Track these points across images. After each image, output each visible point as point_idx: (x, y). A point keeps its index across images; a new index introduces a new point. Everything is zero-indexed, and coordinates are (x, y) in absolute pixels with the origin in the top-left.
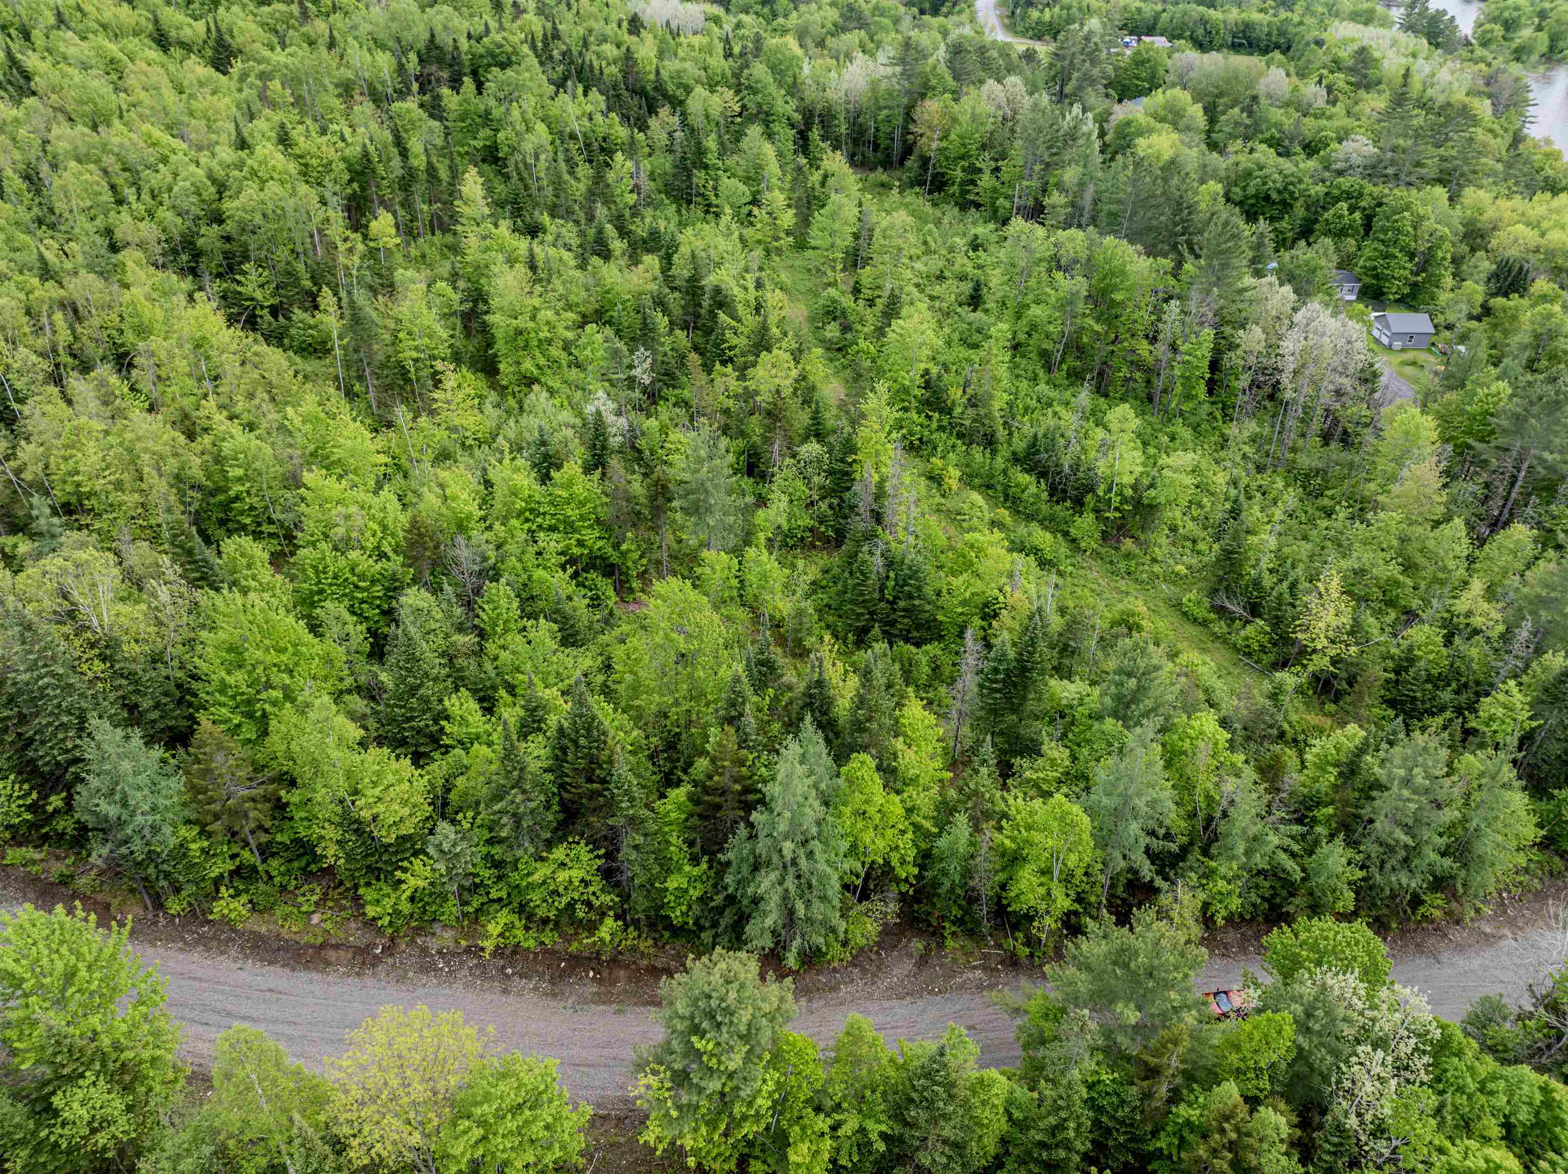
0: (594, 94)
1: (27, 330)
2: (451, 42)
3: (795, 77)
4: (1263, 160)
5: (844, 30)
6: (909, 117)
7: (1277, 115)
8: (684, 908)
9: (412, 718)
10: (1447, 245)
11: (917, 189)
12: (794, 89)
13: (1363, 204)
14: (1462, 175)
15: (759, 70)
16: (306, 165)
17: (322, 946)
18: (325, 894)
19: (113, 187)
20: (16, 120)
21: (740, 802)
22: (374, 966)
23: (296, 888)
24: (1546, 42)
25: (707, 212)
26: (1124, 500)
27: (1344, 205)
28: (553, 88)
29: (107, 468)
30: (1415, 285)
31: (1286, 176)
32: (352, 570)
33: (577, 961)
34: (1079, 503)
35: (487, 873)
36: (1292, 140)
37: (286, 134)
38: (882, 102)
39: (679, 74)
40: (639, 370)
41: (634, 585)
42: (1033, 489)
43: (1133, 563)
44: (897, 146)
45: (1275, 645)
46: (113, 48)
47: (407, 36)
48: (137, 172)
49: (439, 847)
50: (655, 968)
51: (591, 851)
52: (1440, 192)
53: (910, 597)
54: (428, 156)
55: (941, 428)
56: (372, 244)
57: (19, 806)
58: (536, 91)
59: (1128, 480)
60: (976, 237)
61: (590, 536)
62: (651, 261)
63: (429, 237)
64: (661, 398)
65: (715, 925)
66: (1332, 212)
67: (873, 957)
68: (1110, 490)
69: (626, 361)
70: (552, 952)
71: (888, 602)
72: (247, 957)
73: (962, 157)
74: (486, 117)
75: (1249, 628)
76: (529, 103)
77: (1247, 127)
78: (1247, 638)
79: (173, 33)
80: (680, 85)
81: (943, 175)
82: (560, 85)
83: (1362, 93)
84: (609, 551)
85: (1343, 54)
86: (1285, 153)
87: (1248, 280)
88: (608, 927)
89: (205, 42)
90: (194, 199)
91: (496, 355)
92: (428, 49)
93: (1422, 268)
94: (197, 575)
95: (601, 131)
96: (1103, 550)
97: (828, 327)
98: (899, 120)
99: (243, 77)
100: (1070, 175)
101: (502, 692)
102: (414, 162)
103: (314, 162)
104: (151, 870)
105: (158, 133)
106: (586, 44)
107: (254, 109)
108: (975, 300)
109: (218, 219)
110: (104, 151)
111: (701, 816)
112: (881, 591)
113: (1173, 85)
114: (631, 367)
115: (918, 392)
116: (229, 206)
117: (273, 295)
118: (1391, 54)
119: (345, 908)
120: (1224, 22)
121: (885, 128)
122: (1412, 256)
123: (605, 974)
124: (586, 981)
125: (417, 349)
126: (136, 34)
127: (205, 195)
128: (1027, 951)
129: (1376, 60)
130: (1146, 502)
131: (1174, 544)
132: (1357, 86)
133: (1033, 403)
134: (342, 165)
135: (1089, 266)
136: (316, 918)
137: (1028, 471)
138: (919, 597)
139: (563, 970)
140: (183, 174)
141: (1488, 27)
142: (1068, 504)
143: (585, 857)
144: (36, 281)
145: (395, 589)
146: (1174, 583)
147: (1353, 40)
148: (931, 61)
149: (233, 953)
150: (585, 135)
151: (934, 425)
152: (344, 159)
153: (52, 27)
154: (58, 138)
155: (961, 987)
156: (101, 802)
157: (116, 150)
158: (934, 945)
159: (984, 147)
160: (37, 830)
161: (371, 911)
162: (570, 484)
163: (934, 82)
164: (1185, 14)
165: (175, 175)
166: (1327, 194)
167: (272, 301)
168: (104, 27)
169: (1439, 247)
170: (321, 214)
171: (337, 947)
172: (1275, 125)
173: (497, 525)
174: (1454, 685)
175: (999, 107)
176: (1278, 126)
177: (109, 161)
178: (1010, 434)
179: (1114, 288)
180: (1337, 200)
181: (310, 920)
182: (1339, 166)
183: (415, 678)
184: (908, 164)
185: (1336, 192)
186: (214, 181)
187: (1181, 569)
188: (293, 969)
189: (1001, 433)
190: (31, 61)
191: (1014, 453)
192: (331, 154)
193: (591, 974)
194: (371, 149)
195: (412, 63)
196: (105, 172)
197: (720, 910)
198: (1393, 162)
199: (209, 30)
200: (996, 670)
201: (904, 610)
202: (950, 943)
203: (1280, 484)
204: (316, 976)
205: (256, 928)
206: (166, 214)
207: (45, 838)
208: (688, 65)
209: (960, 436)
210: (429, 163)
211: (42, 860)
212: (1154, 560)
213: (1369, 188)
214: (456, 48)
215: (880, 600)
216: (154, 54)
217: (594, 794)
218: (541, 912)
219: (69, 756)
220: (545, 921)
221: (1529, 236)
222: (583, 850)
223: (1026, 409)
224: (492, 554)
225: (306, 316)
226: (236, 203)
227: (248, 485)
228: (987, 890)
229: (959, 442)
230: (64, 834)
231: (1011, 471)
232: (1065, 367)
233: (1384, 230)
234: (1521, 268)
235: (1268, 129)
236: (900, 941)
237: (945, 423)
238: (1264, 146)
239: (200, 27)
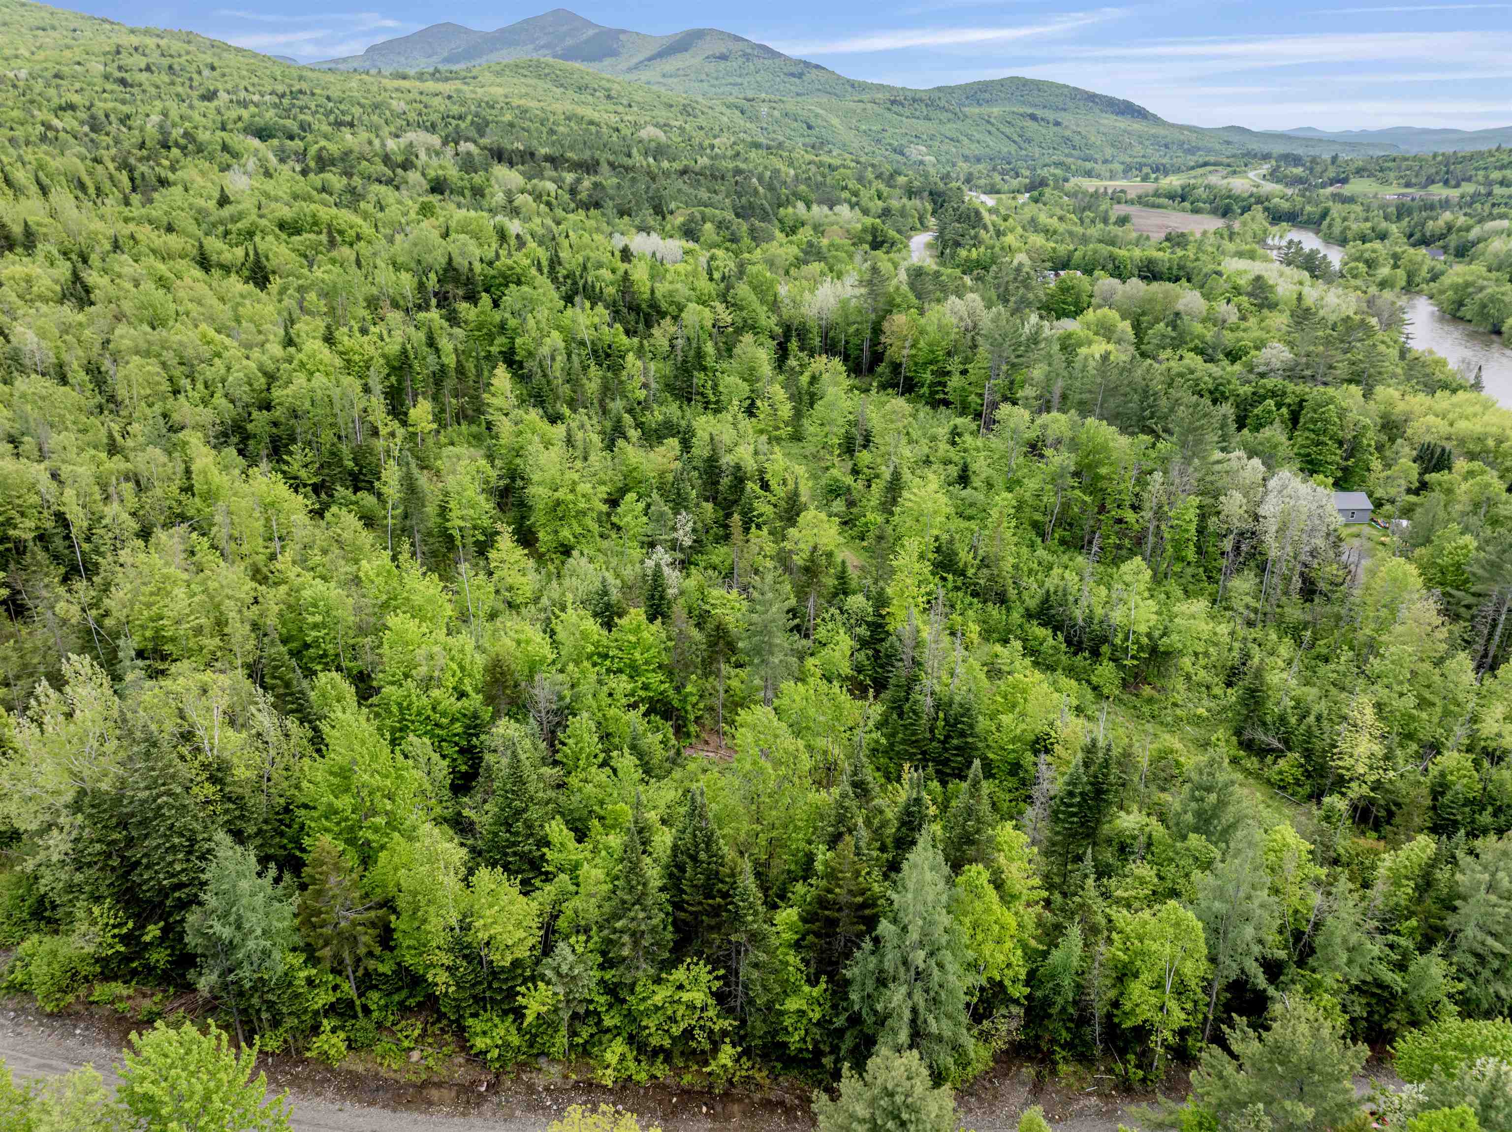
0: (600, 308)
1: (98, 497)
2: (466, 264)
3: (775, 295)
4: (1192, 366)
5: (806, 263)
6: (877, 330)
7: (1198, 328)
8: (803, 1032)
9: (515, 844)
10: (1370, 434)
11: (890, 391)
12: (774, 306)
13: (1288, 401)
14: (1370, 376)
15: (743, 290)
16: (348, 361)
17: (425, 1084)
18: (424, 1030)
19: (171, 380)
20: (80, 324)
21: (859, 917)
22: (478, 1105)
23: (393, 1024)
24: (1405, 278)
25: (706, 408)
26: (1141, 649)
27: (1270, 403)
28: (562, 303)
29: (192, 612)
30: (1345, 470)
31: (1215, 379)
32: (434, 709)
33: (688, 1095)
34: (1096, 653)
35: (602, 999)
36: (1214, 349)
37: (331, 333)
38: (852, 318)
39: (671, 293)
40: (681, 532)
41: (692, 729)
42: (1050, 641)
43: (1156, 707)
44: (866, 355)
45: (1308, 777)
46: (162, 268)
47: (429, 259)
48: (192, 366)
49: (557, 970)
50: (769, 1101)
51: (710, 973)
52: (1356, 390)
53: (963, 734)
54: (457, 356)
55: (957, 589)
56: (411, 429)
57: (114, 936)
58: (549, 305)
59: (1143, 628)
60: (956, 427)
61: (655, 679)
62: (673, 443)
63: (456, 427)
64: (691, 563)
65: (835, 1050)
66: (1260, 408)
67: (988, 1085)
68: (1126, 639)
69: (671, 523)
70: (664, 1087)
71: (939, 741)
72: (344, 1098)
73: (931, 363)
74: (502, 327)
75: (1282, 762)
76: (543, 313)
77: (1173, 338)
78: (1280, 773)
79: (214, 258)
80: (672, 303)
81: (912, 379)
82: (569, 299)
83: (1265, 311)
84: (671, 692)
85: (1242, 282)
86: (1210, 360)
87: (1218, 455)
88: (727, 1054)
89: (243, 264)
90: (246, 388)
91: (534, 524)
92: (446, 270)
93: (1350, 454)
94: (294, 706)
95: (607, 339)
96: (1125, 697)
97: (835, 503)
98: (868, 334)
99: (283, 291)
100: (1038, 372)
101: (596, 822)
102: (445, 360)
103: (357, 358)
104: (255, 1001)
105: (212, 333)
106: (585, 268)
107: (294, 316)
108: (964, 479)
109: (267, 406)
110: (163, 347)
111: (817, 935)
112: (932, 731)
113: (1100, 306)
114: (674, 529)
115: (931, 556)
116: (277, 393)
117: (316, 474)
118: (1280, 281)
119: (447, 1044)
120: (1131, 258)
121: (855, 341)
122: (1341, 443)
123: (719, 1108)
124: (700, 1117)
125: (462, 518)
126: (181, 257)
127: (256, 386)
128: (1141, 1073)
129: (1271, 287)
130: (1162, 649)
131: (1189, 689)
132: (1261, 307)
133: (1035, 566)
134: (382, 361)
135: (1074, 445)
136: (415, 1056)
137: (1044, 625)
138: (971, 735)
139: (675, 1106)
140: (237, 367)
141: (1353, 264)
142: (1087, 654)
143: (704, 977)
144: (103, 455)
145: (475, 727)
146: (1198, 725)
147: (1245, 271)
148: (895, 282)
149: (329, 1094)
150: (593, 342)
151: (950, 585)
152: (384, 356)
153: (108, 252)
154: (122, 337)
155: (1080, 1113)
156: (215, 923)
157: (175, 346)
158: (1046, 1072)
159: (949, 354)
160: (127, 965)
161: (480, 1043)
162: (637, 630)
163: (898, 300)
164: (1095, 252)
165: (229, 369)
166: (1254, 394)
167: (314, 480)
168: (154, 251)
169: (1363, 436)
170: (363, 404)
171: (439, 1085)
172: (1198, 337)
173: (571, 667)
174: (1490, 809)
175: (961, 319)
176: (1201, 337)
177: (169, 356)
178: (1019, 593)
179: (1099, 463)
180: (1265, 398)
181: (409, 1057)
182: (1262, 369)
183: (522, 801)
184: (879, 369)
185: (1262, 391)
186: (265, 374)
187: (1201, 711)
188: (394, 1110)
189: (1012, 593)
190: (92, 277)
191: (1027, 610)
192: (371, 351)
193: (704, 1109)
194: (409, 347)
195: (432, 281)
196: (164, 365)
197: (840, 1033)
198: (1308, 366)
199: (247, 254)
200: (1071, 794)
201: (957, 748)
202: (1063, 1068)
203: (1274, 637)
204: (421, 1117)
205: (353, 1067)
206: (219, 400)
207: (134, 973)
208: (679, 286)
209: (975, 594)
210: (458, 361)
211: (129, 997)
212: (1175, 705)
213: (1291, 387)
214: (471, 270)
215: (932, 740)
216: (198, 273)
217: (716, 911)
218: (655, 1041)
219: (175, 880)
220: (657, 1051)
221: (1442, 426)
222: (702, 971)
223: (1030, 571)
224: (567, 693)
225: (349, 493)
226: (288, 391)
227: (324, 631)
228: (1100, 1009)
229: (975, 600)
230: (155, 967)
231: (1027, 626)
232: (1056, 535)
233: (1314, 422)
234: (1443, 450)
235: (1192, 340)
236: (1010, 1069)
237: (959, 584)
238: (1192, 354)
239: (239, 252)
